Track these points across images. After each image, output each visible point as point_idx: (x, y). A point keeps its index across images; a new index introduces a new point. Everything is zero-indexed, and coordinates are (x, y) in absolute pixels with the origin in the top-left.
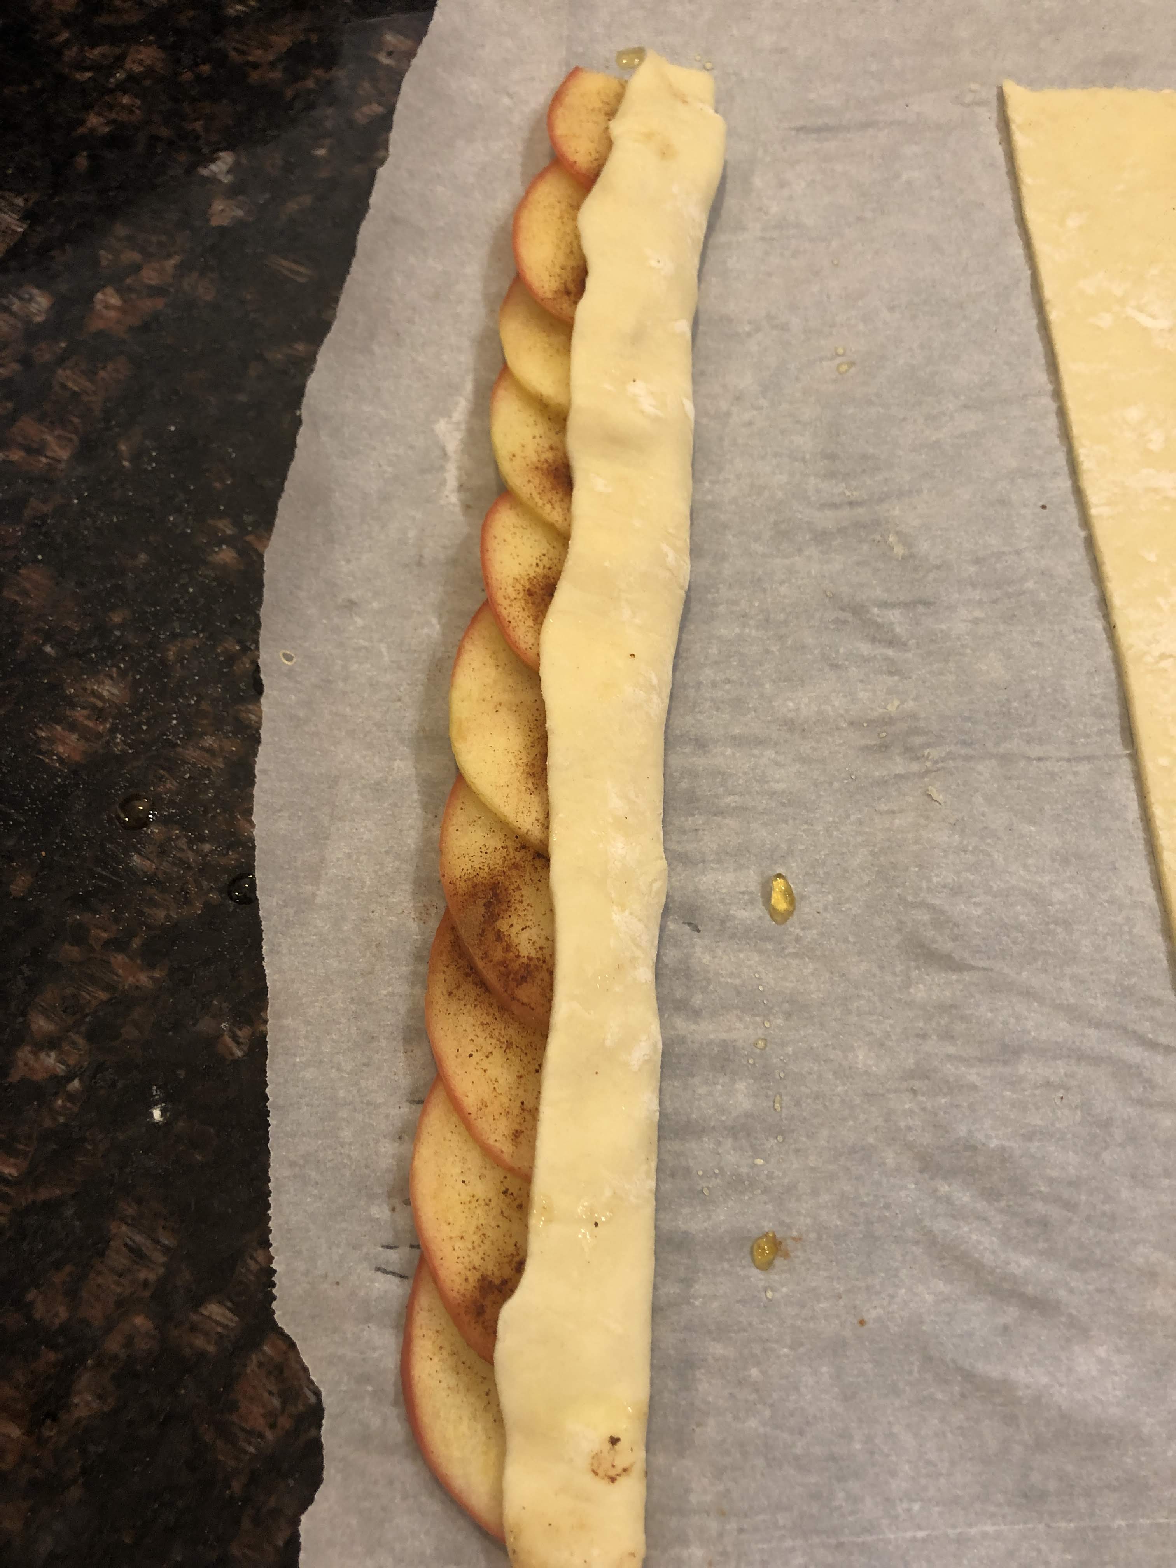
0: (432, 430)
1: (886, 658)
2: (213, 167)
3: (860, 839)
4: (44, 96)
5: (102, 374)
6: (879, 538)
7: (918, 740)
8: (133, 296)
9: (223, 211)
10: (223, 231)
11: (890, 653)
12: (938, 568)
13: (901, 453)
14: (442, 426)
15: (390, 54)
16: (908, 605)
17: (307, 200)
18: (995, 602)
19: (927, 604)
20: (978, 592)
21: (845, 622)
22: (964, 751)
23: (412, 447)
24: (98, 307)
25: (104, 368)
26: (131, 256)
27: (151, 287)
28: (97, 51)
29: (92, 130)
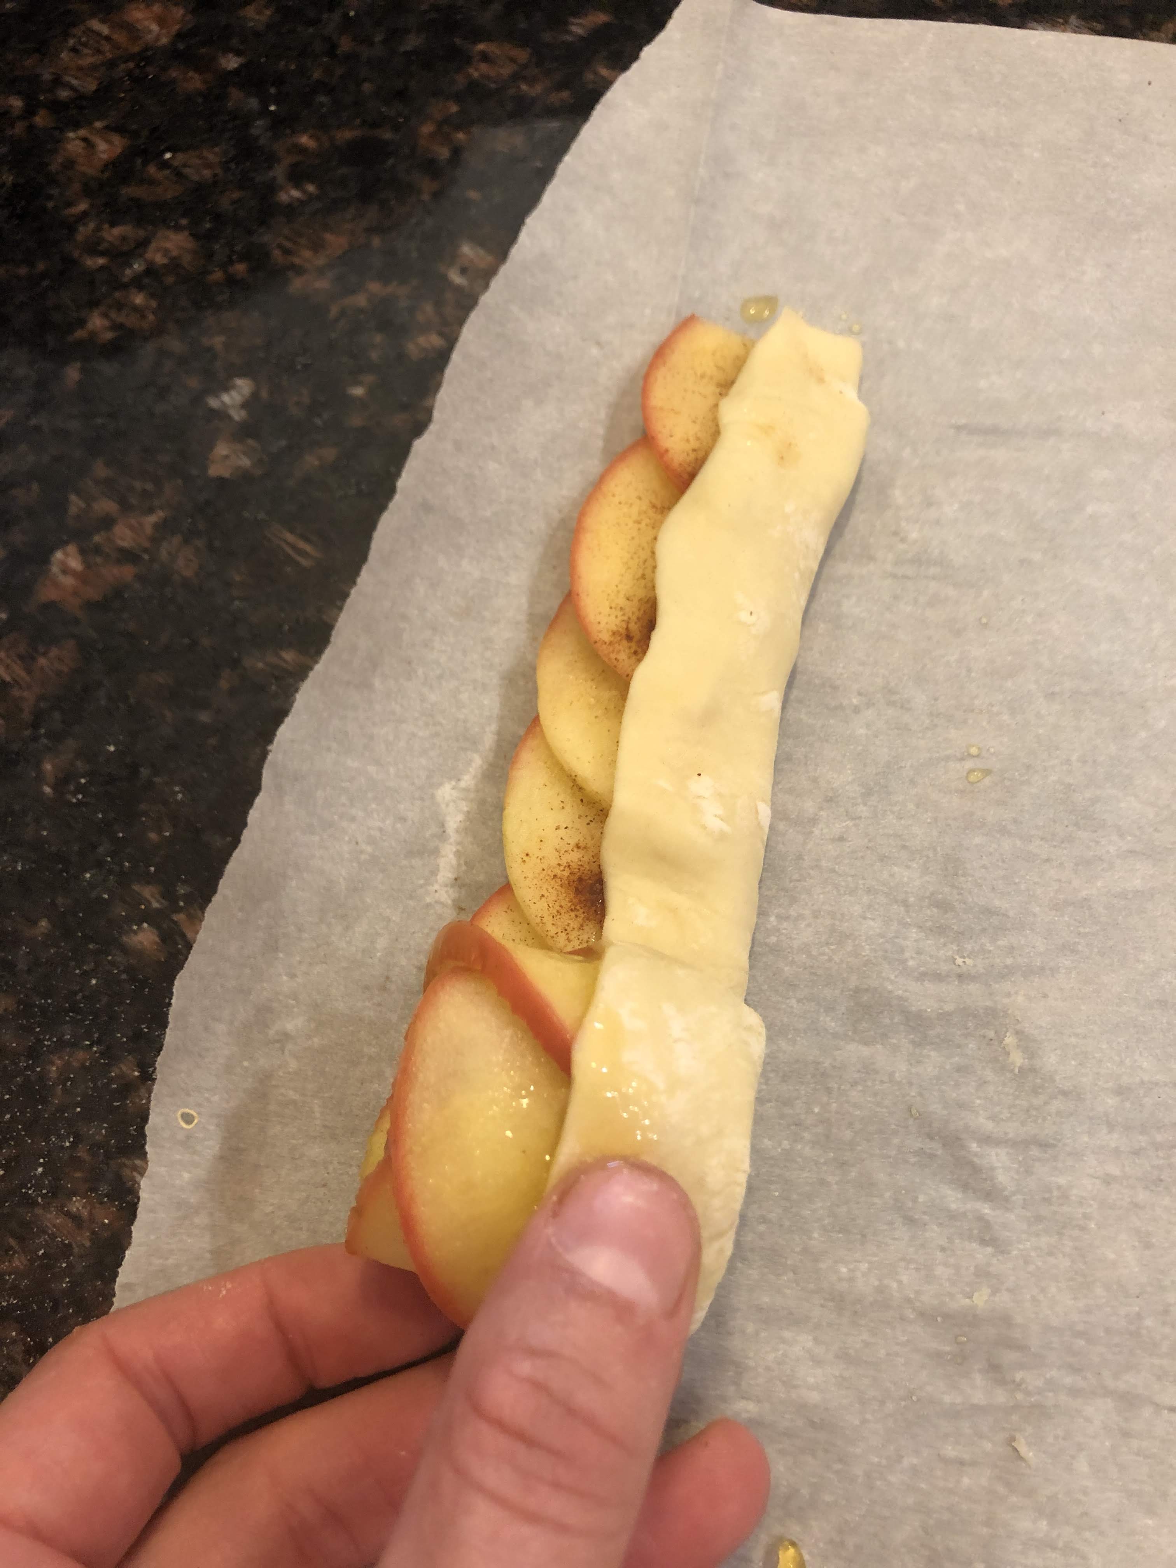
0: (433, 797)
1: (980, 1218)
2: (226, 398)
3: (910, 1500)
4: (45, 283)
5: (42, 661)
6: (991, 1034)
7: (1010, 1357)
8: (99, 560)
9: (227, 457)
10: (221, 482)
11: (986, 1210)
12: (1065, 1093)
13: (1037, 910)
14: (446, 792)
15: (464, 271)
16: (1020, 1145)
17: (330, 454)
18: (1137, 1153)
19: (1044, 1145)
20: (1115, 1136)
21: (932, 1156)
22: (1068, 1380)
23: (403, 819)
24: (55, 569)
25: (44, 654)
26: (106, 506)
27: (122, 550)
28: (117, 231)
29: (93, 335)
